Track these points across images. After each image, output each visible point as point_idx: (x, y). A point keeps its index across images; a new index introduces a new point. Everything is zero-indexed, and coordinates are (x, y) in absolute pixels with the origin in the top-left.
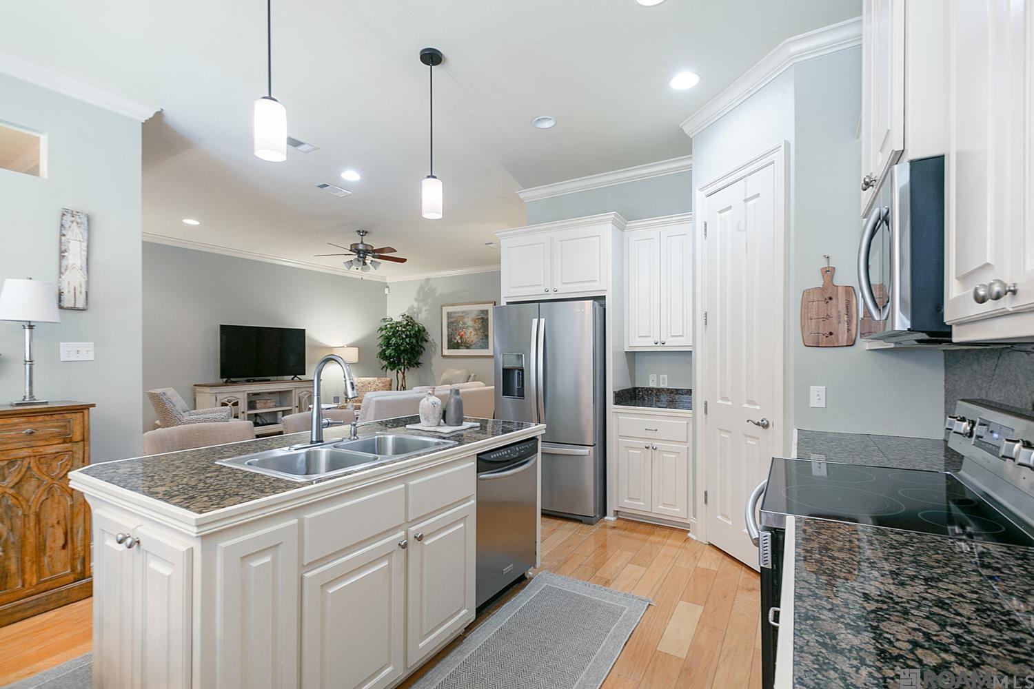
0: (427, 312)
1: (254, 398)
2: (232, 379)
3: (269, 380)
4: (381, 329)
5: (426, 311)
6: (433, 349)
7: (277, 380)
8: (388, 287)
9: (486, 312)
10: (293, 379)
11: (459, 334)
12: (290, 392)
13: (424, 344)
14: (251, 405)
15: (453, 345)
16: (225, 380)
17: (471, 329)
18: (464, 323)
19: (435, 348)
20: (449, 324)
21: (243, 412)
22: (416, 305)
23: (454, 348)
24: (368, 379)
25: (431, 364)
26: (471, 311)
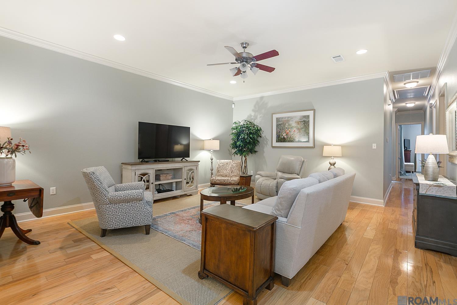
0: (261, 119)
1: (158, 173)
2: (146, 160)
3: (168, 161)
4: (233, 129)
5: (260, 117)
6: (265, 143)
7: (172, 161)
8: (234, 104)
9: (308, 117)
10: (182, 160)
11: (285, 132)
12: (181, 169)
13: (259, 139)
14: (157, 178)
15: (280, 139)
16: (141, 160)
17: (295, 129)
18: (289, 125)
19: (267, 142)
20: (278, 126)
21: (152, 183)
22: (253, 114)
23: (281, 142)
24: (226, 161)
25: (264, 152)
26: (295, 117)
